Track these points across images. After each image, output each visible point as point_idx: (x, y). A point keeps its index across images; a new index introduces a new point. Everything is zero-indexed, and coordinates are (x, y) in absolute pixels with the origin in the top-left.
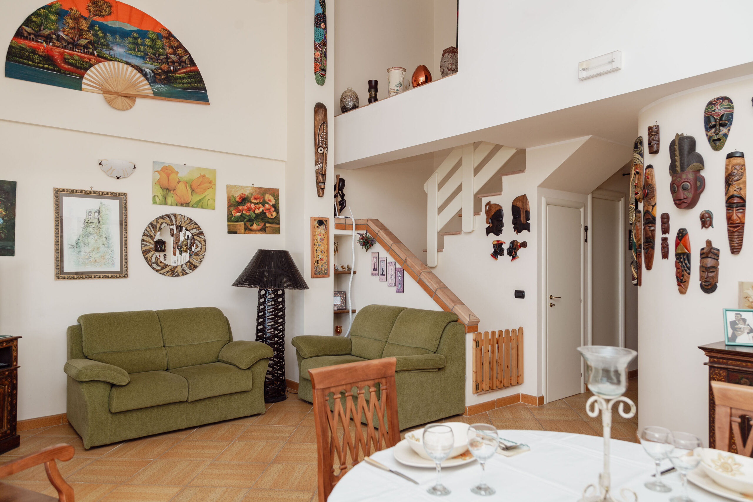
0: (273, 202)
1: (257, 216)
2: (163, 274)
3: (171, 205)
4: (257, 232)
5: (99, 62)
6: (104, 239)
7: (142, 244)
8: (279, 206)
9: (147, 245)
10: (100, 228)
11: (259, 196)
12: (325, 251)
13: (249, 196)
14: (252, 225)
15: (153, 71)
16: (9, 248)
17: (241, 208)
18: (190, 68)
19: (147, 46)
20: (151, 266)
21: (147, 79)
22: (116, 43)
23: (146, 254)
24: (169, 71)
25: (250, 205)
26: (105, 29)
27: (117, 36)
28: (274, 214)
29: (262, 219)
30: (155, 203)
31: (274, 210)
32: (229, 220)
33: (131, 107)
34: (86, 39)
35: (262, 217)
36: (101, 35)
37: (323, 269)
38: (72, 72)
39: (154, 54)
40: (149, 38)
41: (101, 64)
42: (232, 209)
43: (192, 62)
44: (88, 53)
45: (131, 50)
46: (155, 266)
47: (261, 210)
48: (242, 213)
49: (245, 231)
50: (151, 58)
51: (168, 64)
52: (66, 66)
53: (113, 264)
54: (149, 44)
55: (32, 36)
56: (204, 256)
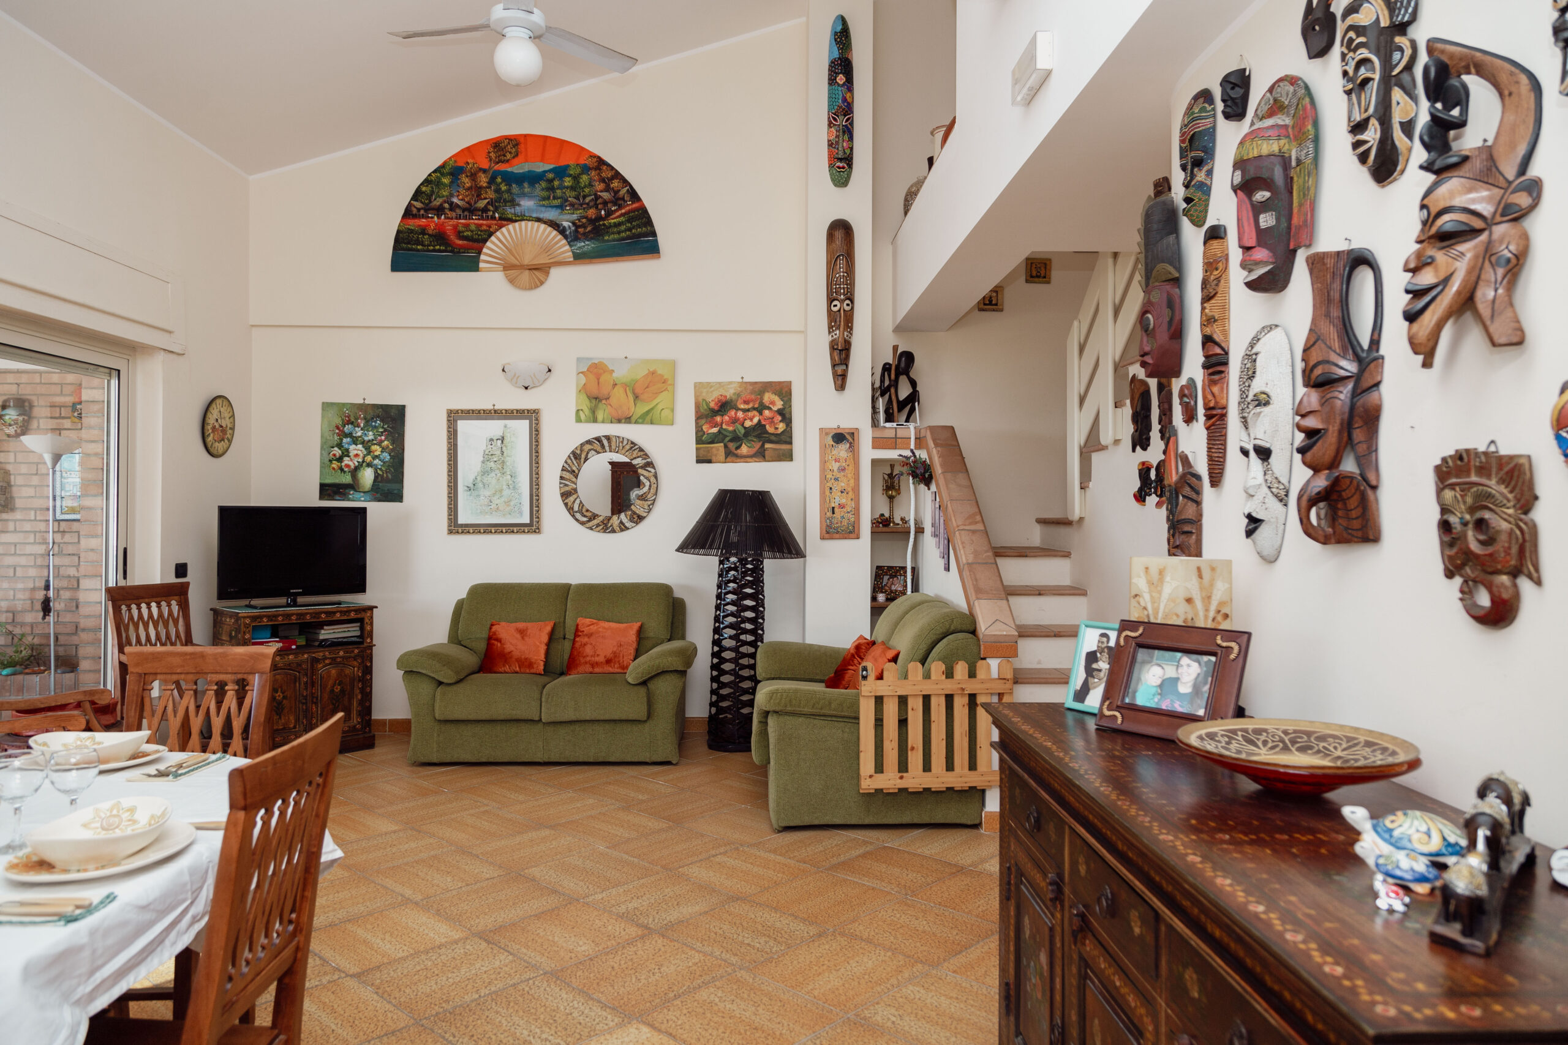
0: (779, 404)
1: (748, 432)
2: (591, 529)
3: (603, 422)
4: (748, 460)
5: (501, 227)
6: (509, 477)
7: (561, 483)
8: (790, 413)
9: (566, 485)
10: (503, 462)
11: (753, 397)
12: (850, 489)
13: (734, 397)
14: (738, 448)
15: (574, 223)
16: (396, 492)
17: (718, 419)
18: (630, 206)
19: (567, 188)
20: (573, 516)
21: (566, 237)
22: (523, 195)
23: (566, 498)
24: (599, 218)
25: (736, 414)
26: (511, 179)
27: (526, 185)
28: (781, 427)
29: (759, 437)
30: (579, 420)
31: (780, 418)
32: (699, 441)
33: (542, 283)
34: (485, 199)
35: (759, 432)
36: (504, 188)
37: (845, 522)
38: (467, 249)
39: (577, 198)
40: (570, 176)
41: (504, 230)
42: (703, 421)
43: (634, 195)
44: (487, 218)
45: (544, 199)
46: (578, 516)
47: (756, 420)
48: (721, 428)
49: (726, 458)
50: (572, 205)
51: (597, 208)
52: (461, 242)
53: (521, 513)
54: (570, 184)
55: (422, 212)
56: (654, 500)
